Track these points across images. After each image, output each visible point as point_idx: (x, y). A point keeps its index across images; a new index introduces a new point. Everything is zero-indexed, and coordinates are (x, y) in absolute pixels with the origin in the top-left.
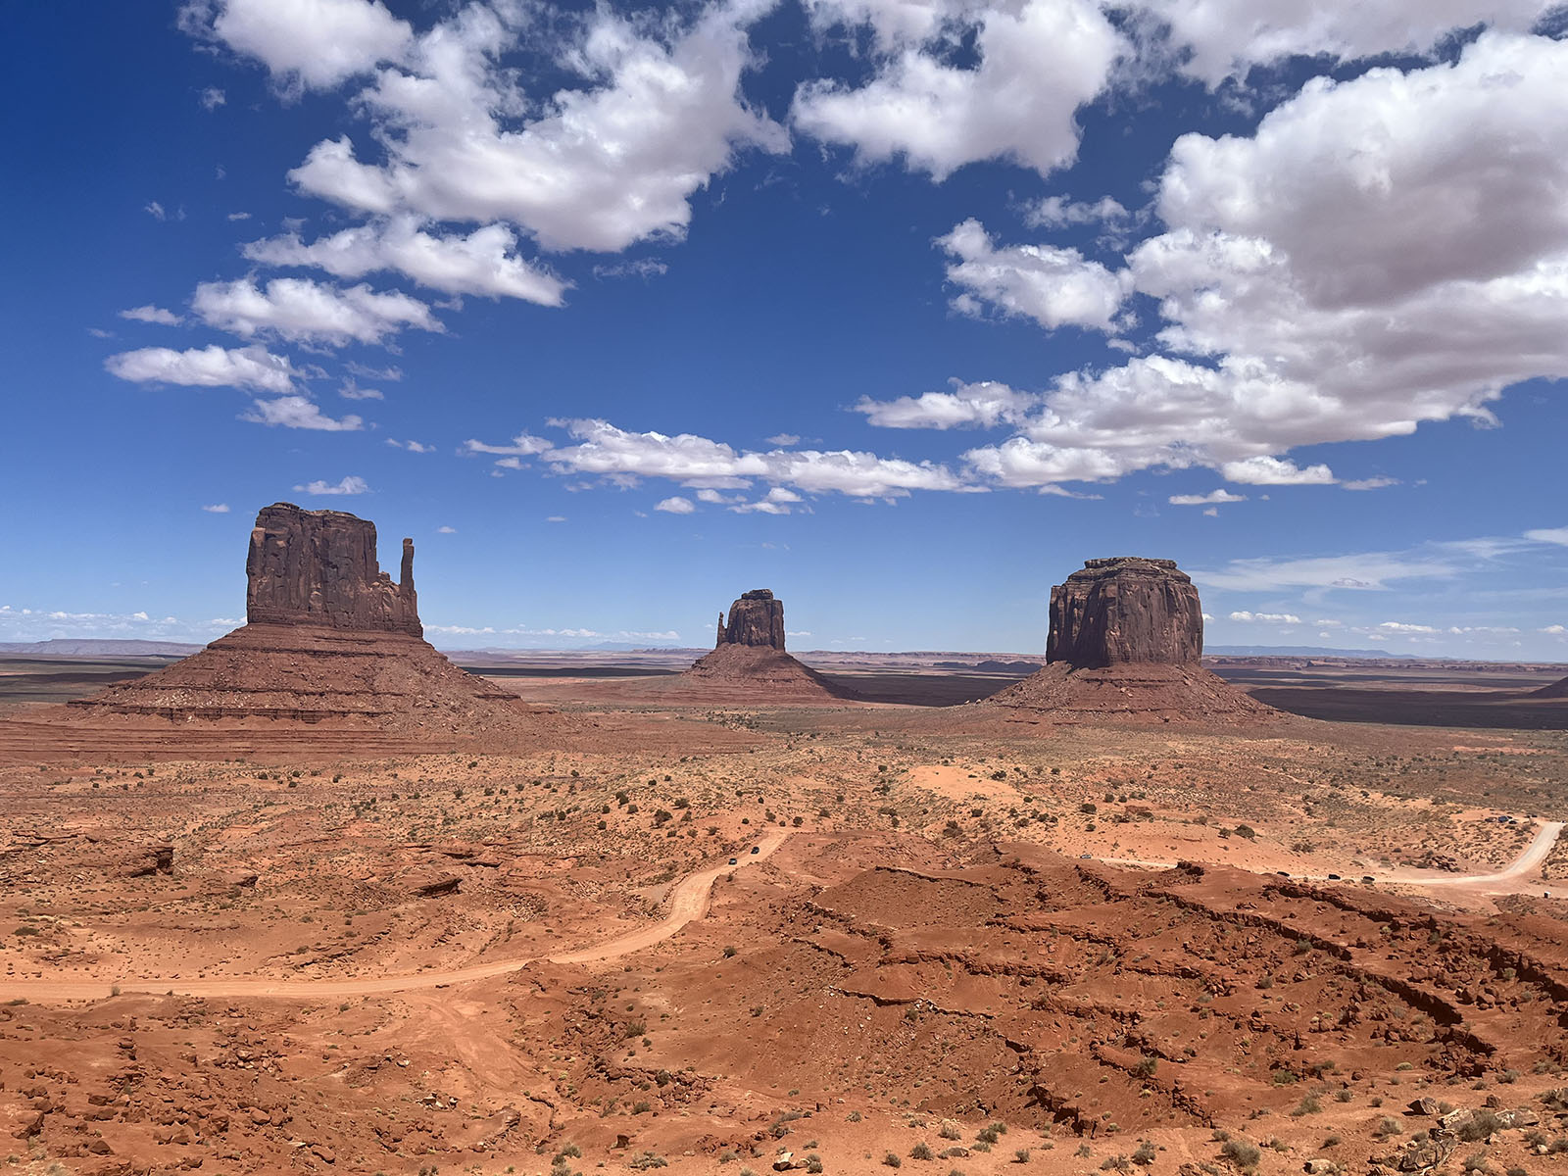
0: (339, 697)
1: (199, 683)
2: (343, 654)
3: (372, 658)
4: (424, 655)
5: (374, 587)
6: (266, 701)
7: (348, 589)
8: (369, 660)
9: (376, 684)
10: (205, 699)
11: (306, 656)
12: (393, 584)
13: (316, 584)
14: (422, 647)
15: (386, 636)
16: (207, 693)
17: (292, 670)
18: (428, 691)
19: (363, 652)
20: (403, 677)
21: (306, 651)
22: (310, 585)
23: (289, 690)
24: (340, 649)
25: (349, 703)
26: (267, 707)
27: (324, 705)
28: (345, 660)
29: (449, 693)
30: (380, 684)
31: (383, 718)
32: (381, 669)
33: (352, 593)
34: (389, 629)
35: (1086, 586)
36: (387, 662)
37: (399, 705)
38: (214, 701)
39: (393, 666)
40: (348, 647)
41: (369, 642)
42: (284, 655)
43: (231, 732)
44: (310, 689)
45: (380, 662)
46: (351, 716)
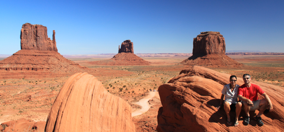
0: (41, 65)
1: (12, 62)
2: (41, 56)
4: (58, 56)
5: (47, 41)
6: (26, 66)
7: (42, 41)
8: (47, 57)
9: (49, 62)
12: (51, 40)
14: (58, 54)
16: (13, 65)
17: (31, 59)
18: (60, 63)
19: (45, 55)
20: (54, 60)
21: (33, 55)
22: (33, 41)
23: (31, 64)
24: (41, 54)
25: (43, 66)
27: (38, 67)
29: (64, 64)
31: (51, 69)
32: (49, 59)
34: (50, 50)
35: (201, 38)
36: (50, 57)
37: (54, 66)
38: (15, 66)
39: (52, 58)
41: (46, 53)
42: (29, 56)
43: (20, 73)
44: (35, 63)
45: (49, 57)
46: (44, 69)
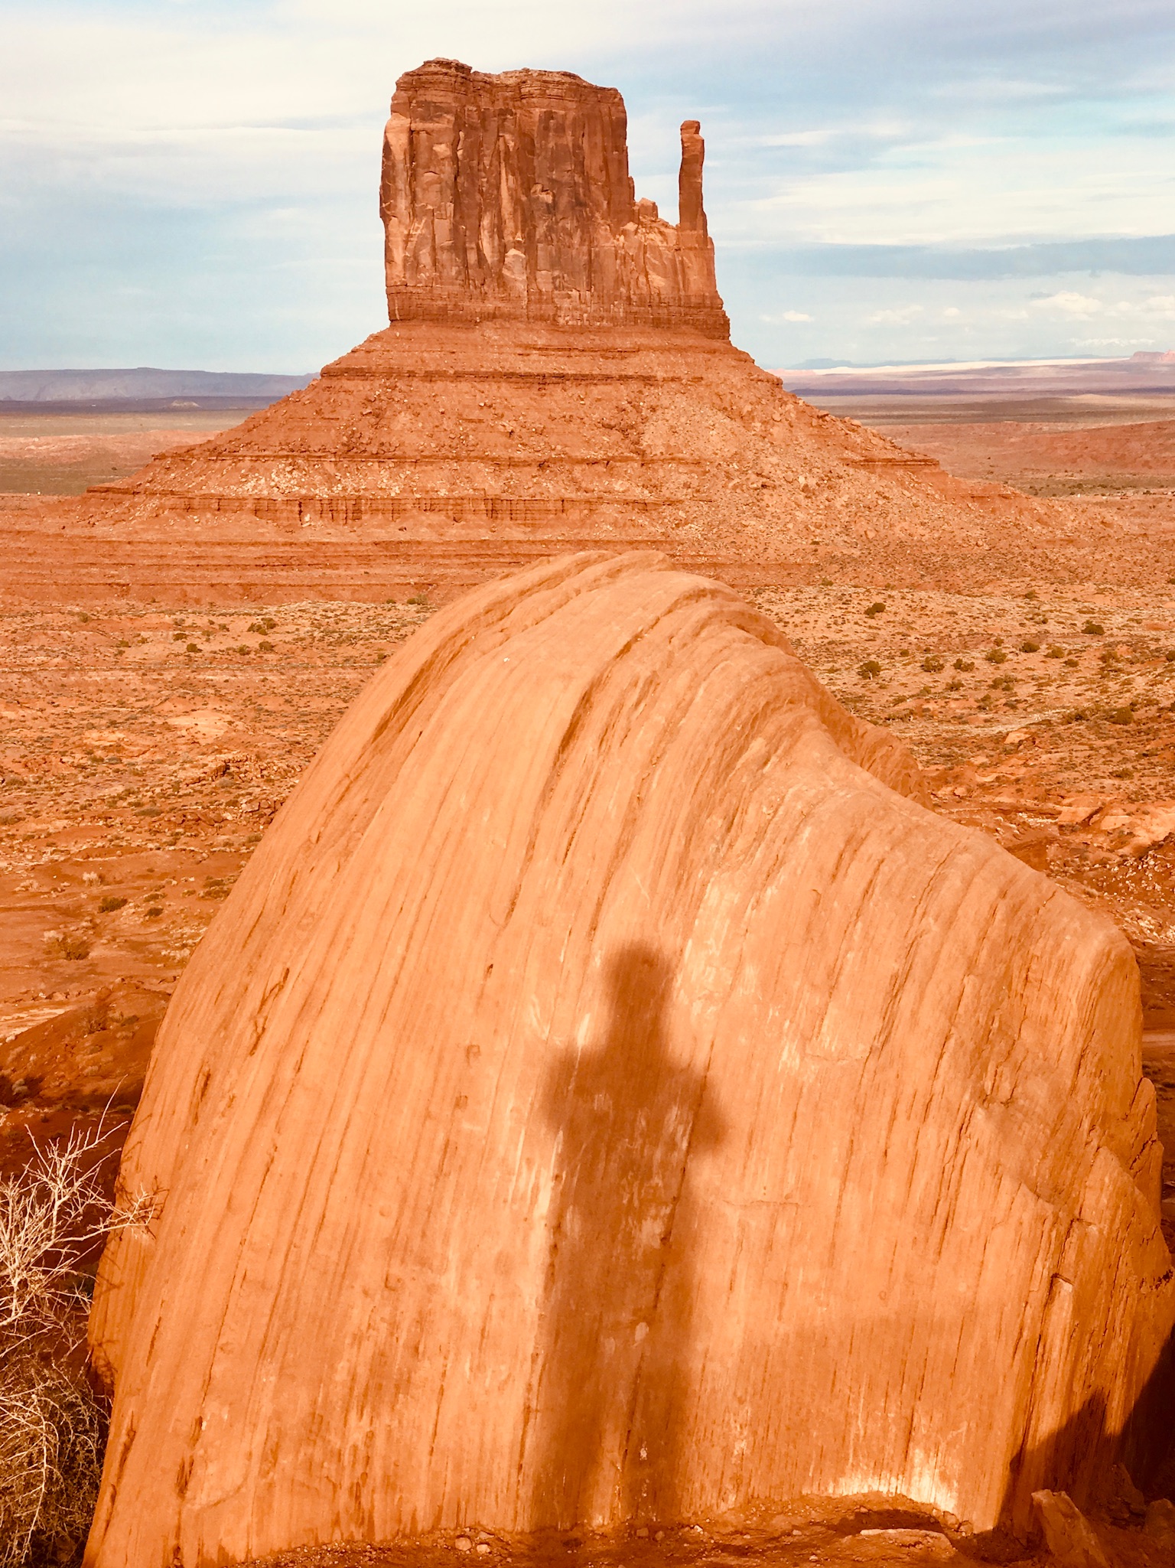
0: (577, 471)
1: (315, 447)
2: (581, 379)
3: (635, 386)
4: (736, 378)
5: (624, 233)
6: (441, 482)
7: (576, 240)
8: (624, 393)
9: (646, 441)
10: (330, 480)
11: (506, 389)
12: (666, 225)
13: (514, 234)
14: (731, 360)
15: (656, 341)
16: (330, 468)
17: (483, 415)
18: (750, 455)
19: (614, 373)
20: (696, 424)
21: (505, 376)
22: (501, 237)
23: (482, 459)
24: (570, 371)
25: (599, 483)
26: (443, 493)
28: (580, 391)
29: (794, 457)
30: (654, 438)
31: (668, 511)
32: (654, 410)
33: (585, 248)
34: (662, 325)
36: (663, 395)
37: (695, 484)
38: (345, 483)
39: (675, 403)
40: (584, 365)
41: (623, 354)
42: (464, 386)
43: (385, 545)
44: (521, 455)
45: (650, 396)
46: (604, 508)
